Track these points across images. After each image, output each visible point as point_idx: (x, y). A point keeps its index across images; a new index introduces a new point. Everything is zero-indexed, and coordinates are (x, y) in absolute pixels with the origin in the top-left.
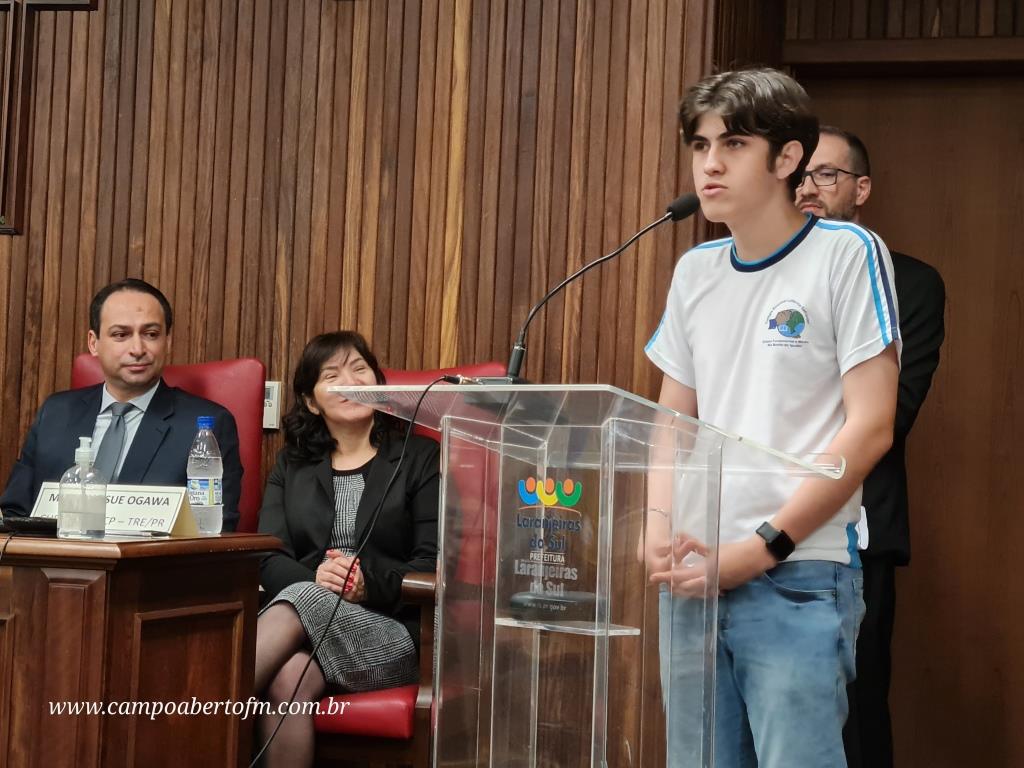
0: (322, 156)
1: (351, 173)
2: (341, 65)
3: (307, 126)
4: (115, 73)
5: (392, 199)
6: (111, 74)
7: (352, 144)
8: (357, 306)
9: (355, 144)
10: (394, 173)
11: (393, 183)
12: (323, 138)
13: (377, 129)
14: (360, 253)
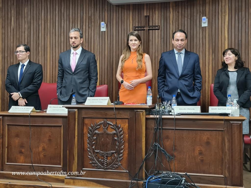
0: (201, 52)
1: (207, 54)
2: (204, 37)
3: (198, 47)
4: (163, 40)
5: (214, 58)
6: (162, 40)
7: (206, 50)
8: (209, 75)
9: (207, 50)
10: (215, 54)
11: (214, 55)
12: (201, 49)
13: (211, 47)
14: (209, 67)
